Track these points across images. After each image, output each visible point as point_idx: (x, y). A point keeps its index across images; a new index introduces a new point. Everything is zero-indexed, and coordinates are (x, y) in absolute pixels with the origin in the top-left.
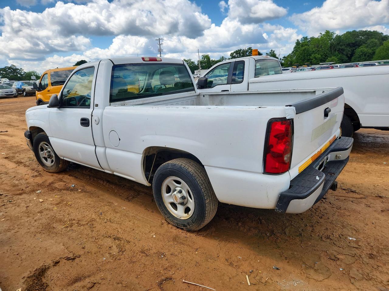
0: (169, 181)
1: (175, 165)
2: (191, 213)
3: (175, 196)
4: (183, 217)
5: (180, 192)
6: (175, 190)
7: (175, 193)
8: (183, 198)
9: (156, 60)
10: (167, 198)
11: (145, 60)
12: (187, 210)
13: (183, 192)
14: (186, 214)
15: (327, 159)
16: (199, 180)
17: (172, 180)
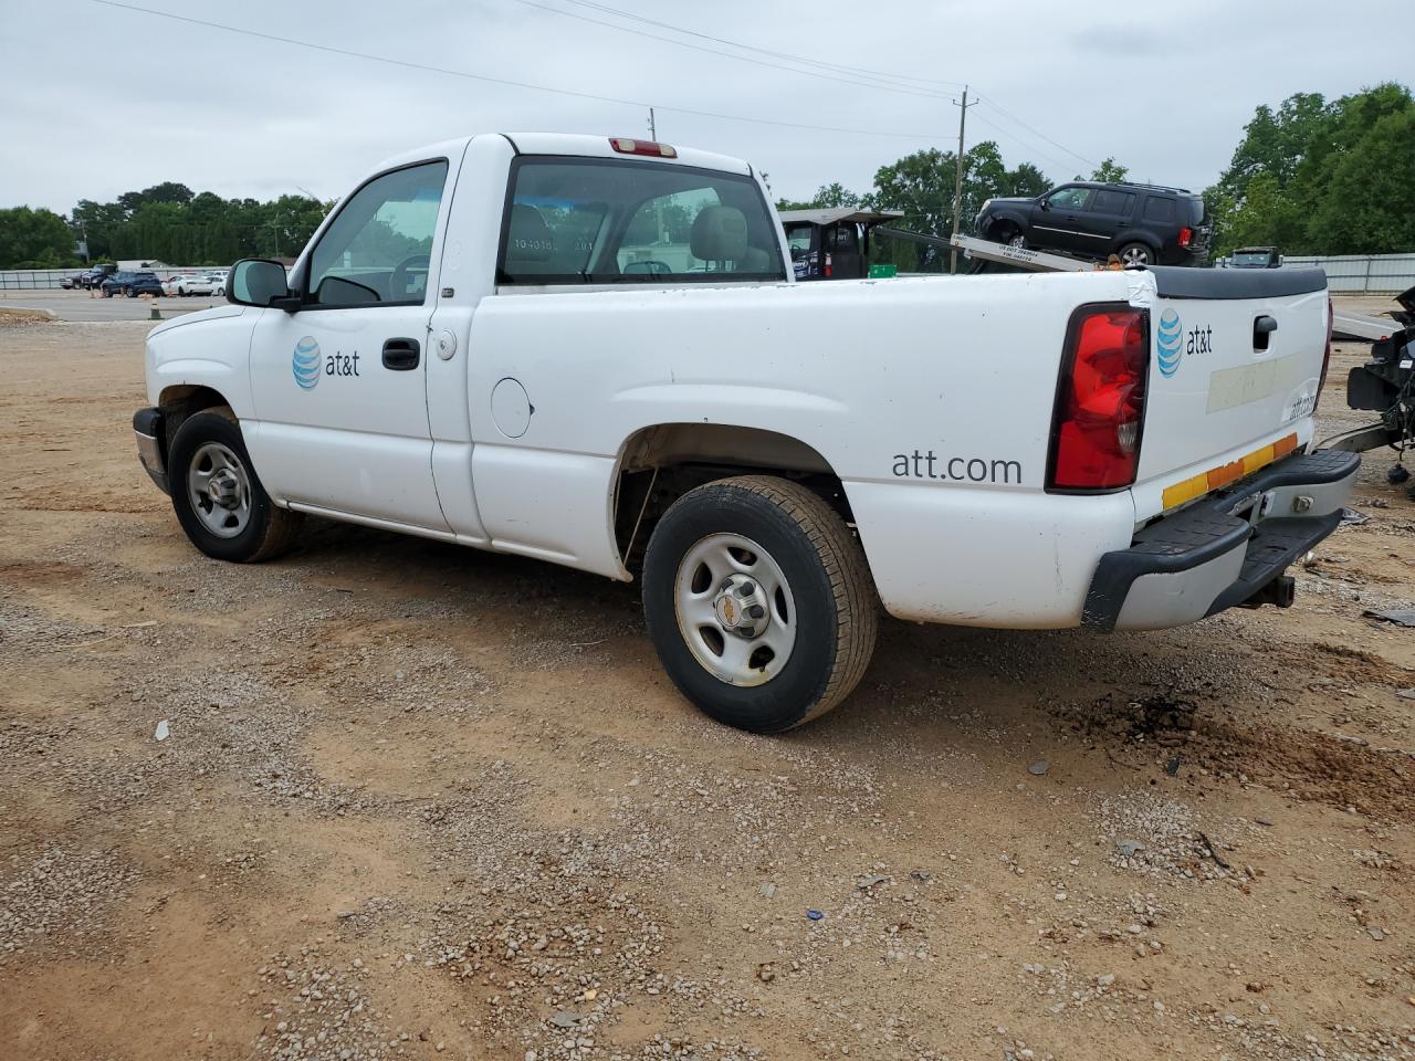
0: (712, 550)
1: (746, 493)
2: (773, 668)
3: (728, 603)
4: (744, 679)
5: (747, 591)
6: (727, 584)
7: (729, 591)
8: (756, 612)
9: (657, 153)
10: (693, 609)
11: (622, 148)
12: (761, 657)
13: (758, 591)
14: (757, 671)
15: (1264, 505)
16: (828, 556)
17: (724, 545)
